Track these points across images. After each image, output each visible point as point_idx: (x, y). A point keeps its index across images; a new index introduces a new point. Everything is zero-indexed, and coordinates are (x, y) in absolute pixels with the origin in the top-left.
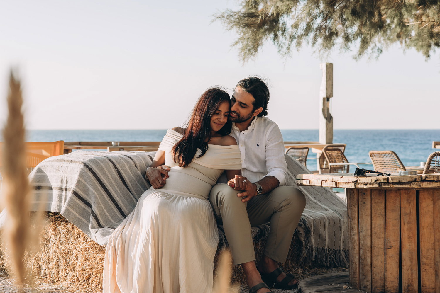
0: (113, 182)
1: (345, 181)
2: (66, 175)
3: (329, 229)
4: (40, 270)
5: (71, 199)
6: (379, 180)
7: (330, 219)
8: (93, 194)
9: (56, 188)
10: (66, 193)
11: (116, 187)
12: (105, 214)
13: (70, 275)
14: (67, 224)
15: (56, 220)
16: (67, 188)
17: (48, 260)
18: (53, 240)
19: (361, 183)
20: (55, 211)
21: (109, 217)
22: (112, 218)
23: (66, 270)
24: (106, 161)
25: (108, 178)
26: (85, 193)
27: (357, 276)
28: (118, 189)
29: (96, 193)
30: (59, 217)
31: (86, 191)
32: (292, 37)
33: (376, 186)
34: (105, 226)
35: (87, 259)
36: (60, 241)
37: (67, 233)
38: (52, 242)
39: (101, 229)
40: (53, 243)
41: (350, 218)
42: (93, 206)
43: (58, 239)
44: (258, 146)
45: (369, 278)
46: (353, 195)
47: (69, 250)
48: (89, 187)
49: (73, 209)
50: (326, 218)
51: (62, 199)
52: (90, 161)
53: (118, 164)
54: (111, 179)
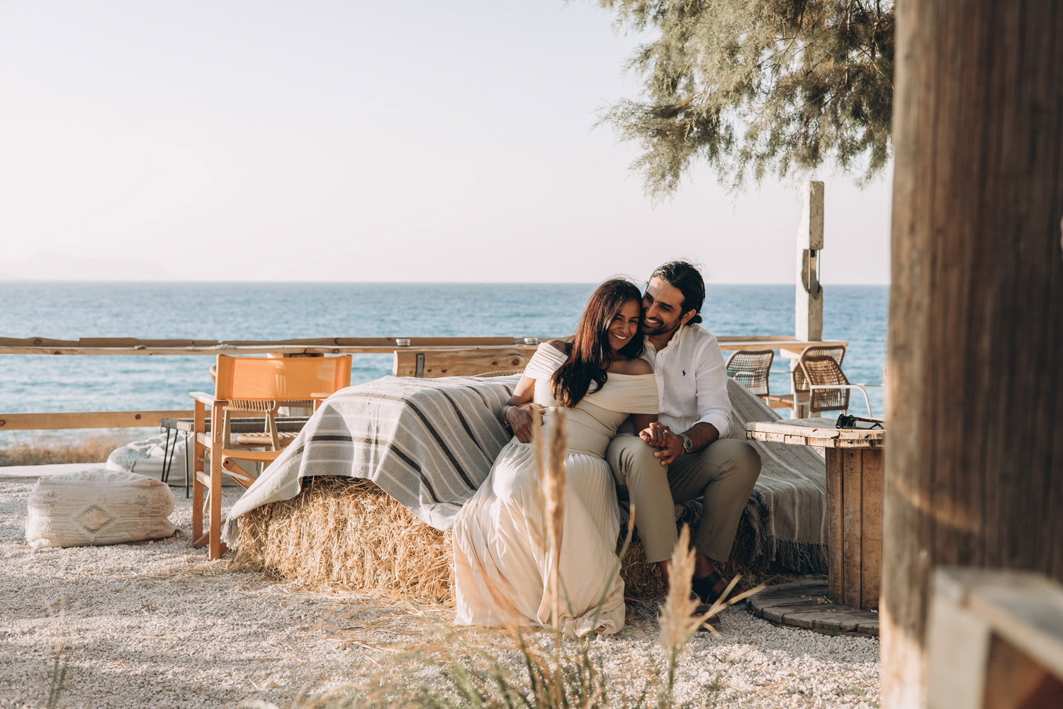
0: (452, 430)
1: (820, 437)
2: (376, 419)
3: (800, 509)
4: (331, 571)
5: (388, 457)
6: (871, 436)
7: (803, 492)
8: (424, 449)
9: (360, 439)
10: (376, 447)
11: (457, 439)
12: (442, 481)
13: (383, 577)
14: (378, 498)
15: (358, 491)
16: (378, 439)
17: (345, 554)
18: (352, 522)
19: (844, 440)
20: (358, 477)
21: (448, 486)
22: (452, 488)
23: (377, 570)
24: (440, 396)
25: (444, 425)
26: (409, 448)
27: (839, 583)
28: (459, 443)
29: (427, 448)
30: (363, 486)
31: (411, 444)
32: (746, 155)
33: (866, 444)
34: (443, 500)
35: (412, 554)
36: (365, 523)
37: (378, 512)
38: (351, 525)
39: (439, 505)
40: (354, 526)
41: (830, 493)
42: (424, 468)
43: (362, 520)
44: (684, 373)
45: (858, 586)
46: (835, 457)
47: (381, 539)
48: (416, 438)
49: (391, 472)
50: (796, 490)
51: (370, 456)
52: (415, 396)
53: (459, 401)
54: (449, 426)
